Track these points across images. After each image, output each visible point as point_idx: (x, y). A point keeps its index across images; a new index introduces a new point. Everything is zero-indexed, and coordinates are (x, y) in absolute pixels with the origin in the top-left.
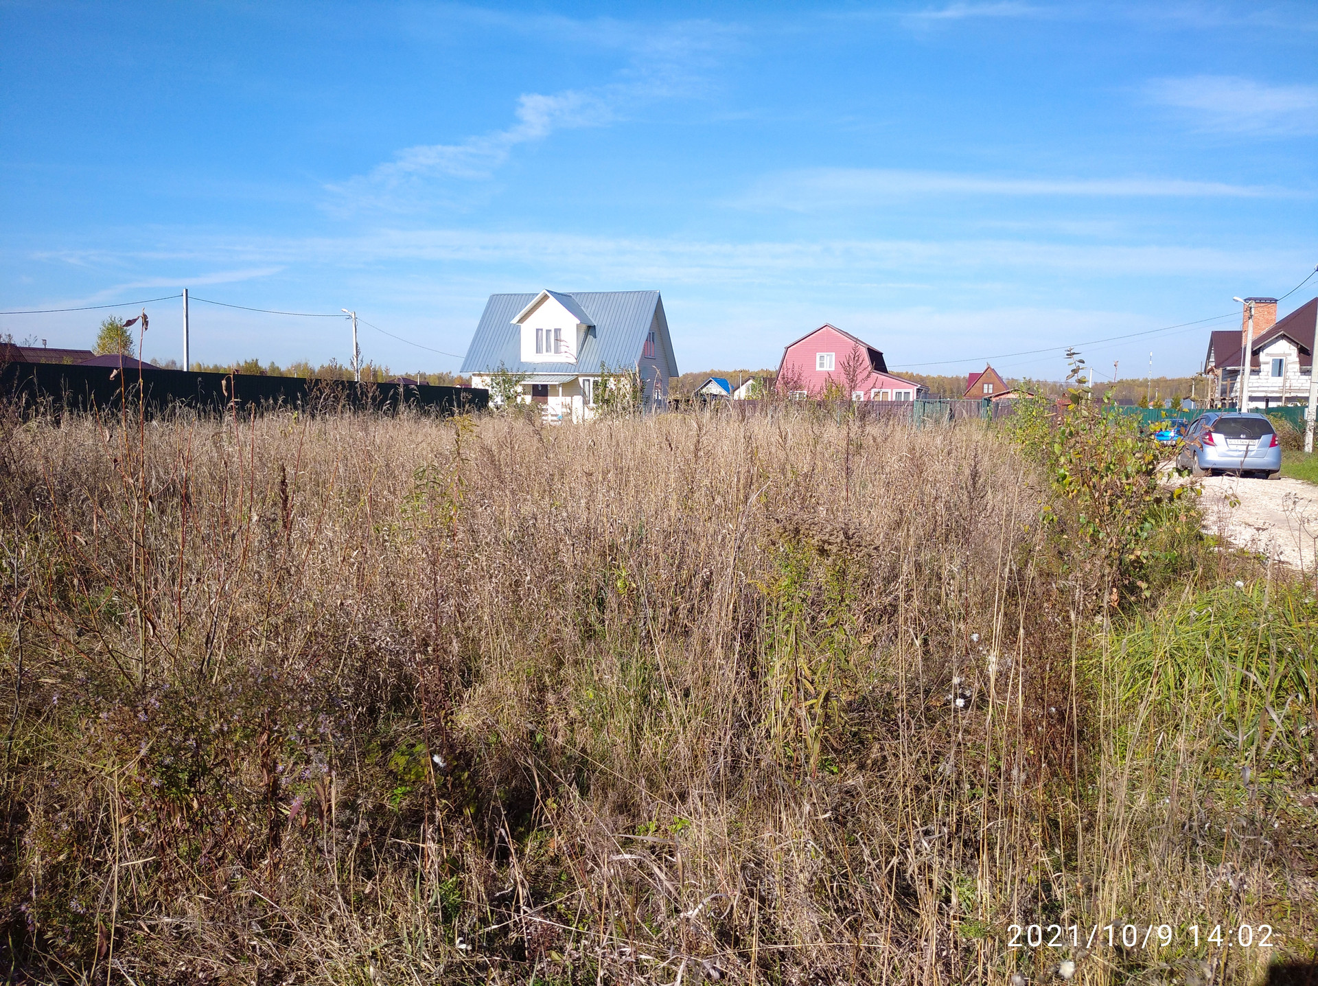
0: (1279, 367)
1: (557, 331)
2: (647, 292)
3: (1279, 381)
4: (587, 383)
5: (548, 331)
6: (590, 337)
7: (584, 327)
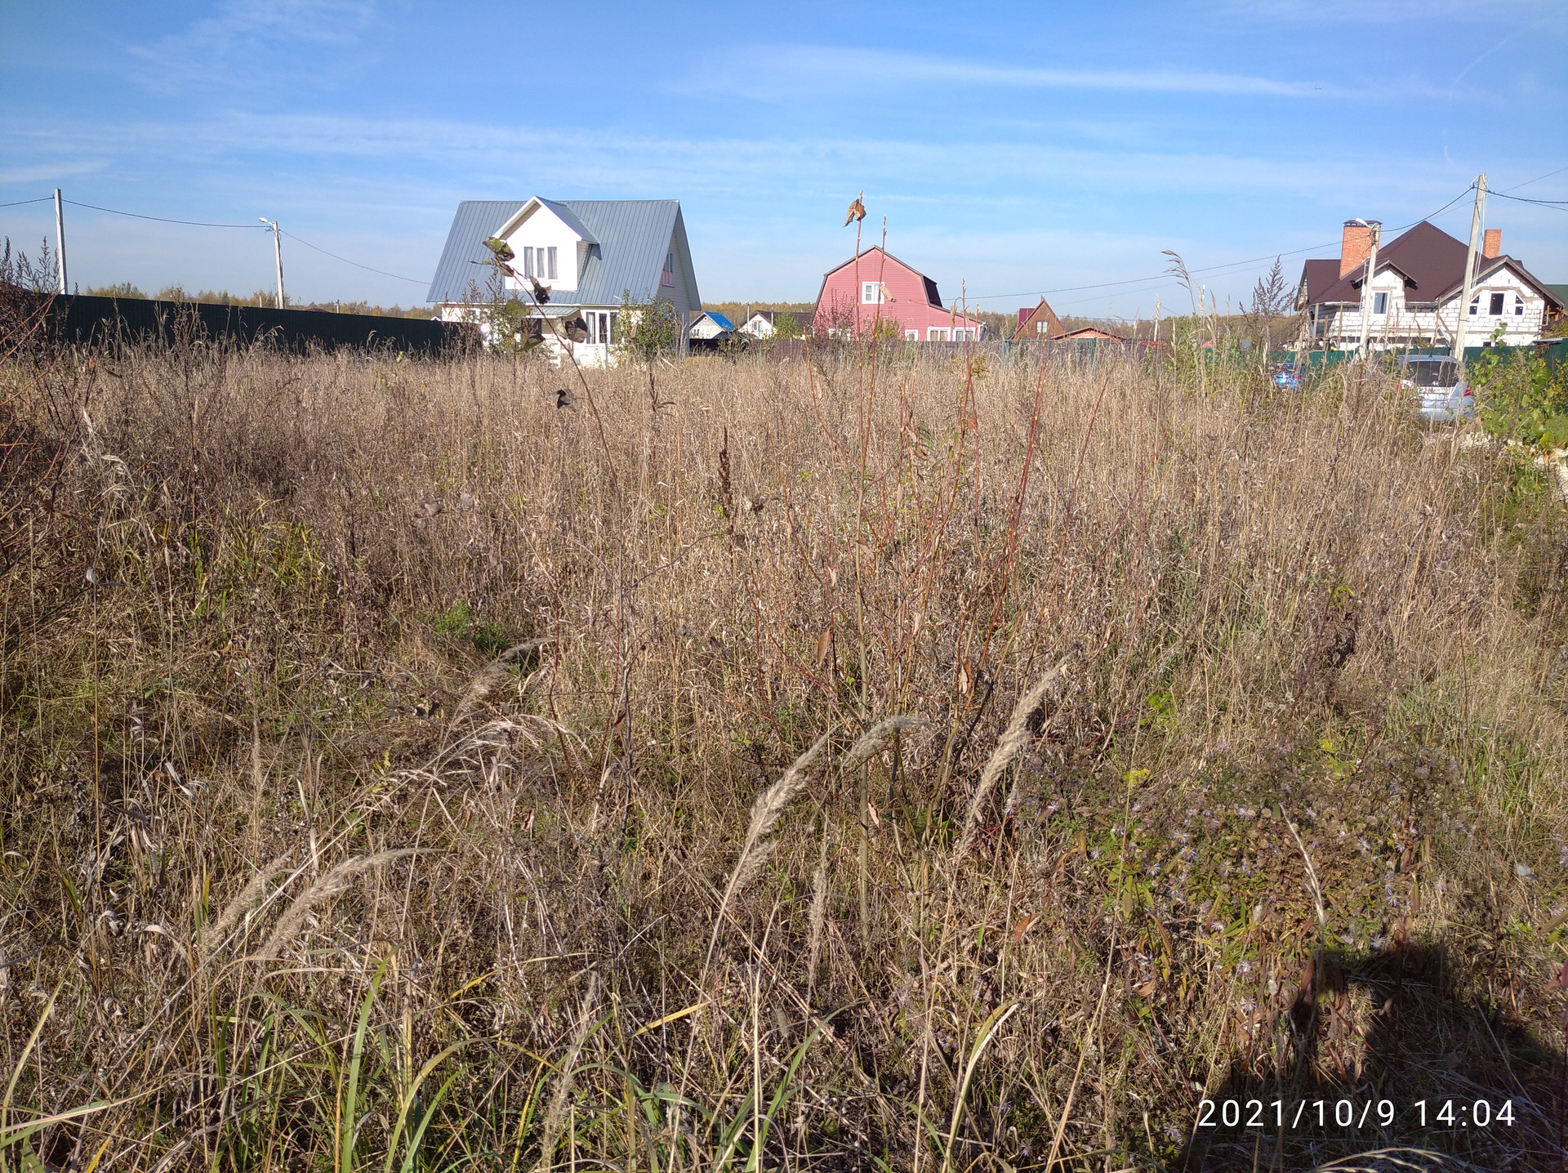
0: (1382, 302)
1: (552, 250)
2: (663, 202)
3: (1381, 318)
4: (591, 317)
5: (540, 250)
6: (594, 258)
7: (585, 245)
